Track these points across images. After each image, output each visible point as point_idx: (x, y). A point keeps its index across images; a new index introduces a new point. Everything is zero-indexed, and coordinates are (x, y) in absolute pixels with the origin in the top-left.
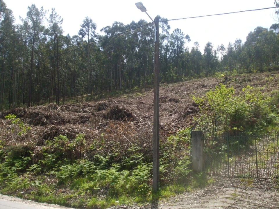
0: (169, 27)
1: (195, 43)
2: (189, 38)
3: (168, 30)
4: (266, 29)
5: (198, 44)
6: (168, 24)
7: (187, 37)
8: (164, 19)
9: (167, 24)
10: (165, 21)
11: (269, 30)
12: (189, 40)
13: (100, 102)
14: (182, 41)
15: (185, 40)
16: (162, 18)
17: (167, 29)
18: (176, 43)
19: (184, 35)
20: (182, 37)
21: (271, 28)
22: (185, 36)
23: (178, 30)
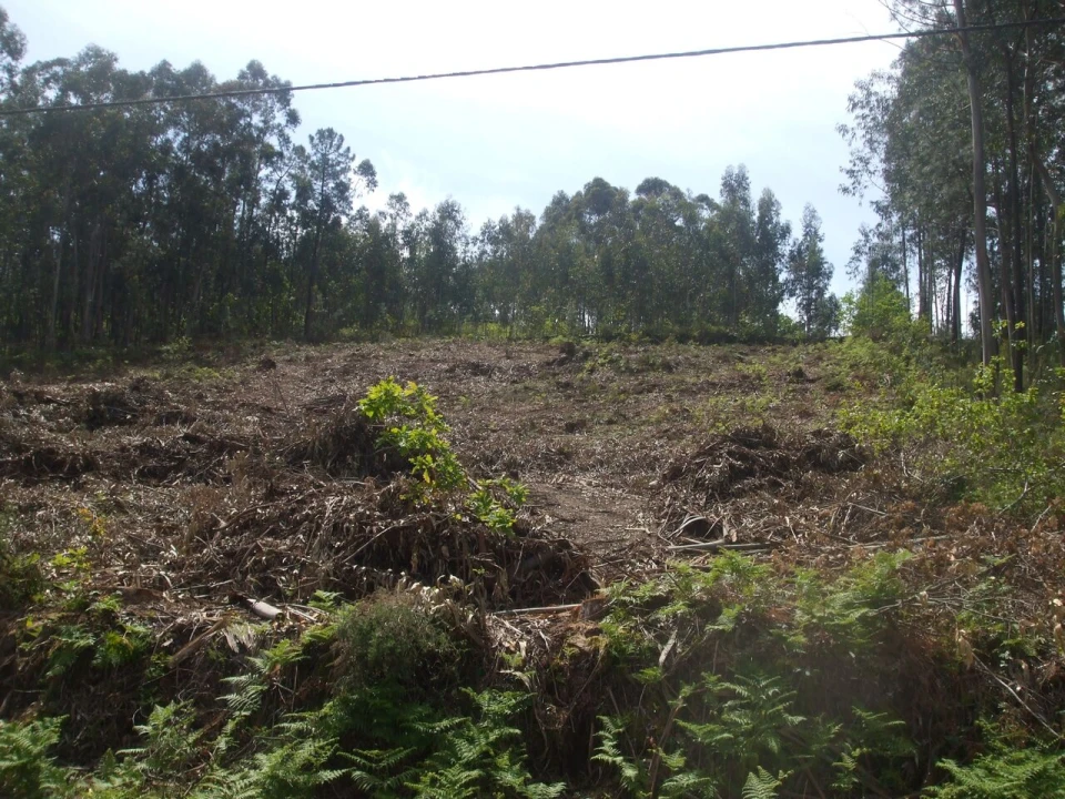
0: (293, 118)
1: (392, 197)
2: (373, 174)
3: (288, 131)
4: (623, 194)
5: (407, 204)
6: (292, 107)
7: (367, 169)
8: (277, 81)
9: (288, 105)
10: (283, 92)
11: (633, 197)
12: (373, 184)
13: (97, 387)
14: (342, 183)
15: (357, 182)
16: (269, 77)
17: (283, 122)
18: (317, 185)
19: (353, 159)
20: (342, 166)
21: (640, 190)
22: (355, 165)
23: (331, 133)
